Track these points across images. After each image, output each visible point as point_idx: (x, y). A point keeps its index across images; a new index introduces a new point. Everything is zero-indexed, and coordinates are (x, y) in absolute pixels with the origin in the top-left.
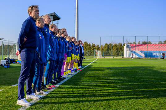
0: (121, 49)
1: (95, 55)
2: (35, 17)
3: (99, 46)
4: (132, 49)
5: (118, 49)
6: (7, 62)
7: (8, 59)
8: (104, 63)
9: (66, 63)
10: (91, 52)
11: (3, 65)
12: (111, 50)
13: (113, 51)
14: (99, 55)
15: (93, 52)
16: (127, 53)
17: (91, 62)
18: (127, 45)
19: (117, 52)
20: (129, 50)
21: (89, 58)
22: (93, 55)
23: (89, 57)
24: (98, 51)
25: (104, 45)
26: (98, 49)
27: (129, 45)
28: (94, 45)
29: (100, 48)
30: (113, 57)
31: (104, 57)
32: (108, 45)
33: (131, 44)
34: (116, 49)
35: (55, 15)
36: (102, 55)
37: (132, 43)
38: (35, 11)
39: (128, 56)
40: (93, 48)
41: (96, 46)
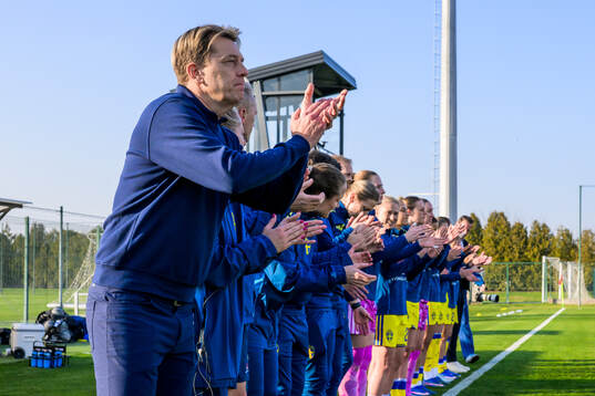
1: (551, 288)
3: (569, 236)
6: (52, 332)
7: (56, 317)
10: (529, 272)
11: (29, 353)
14: (574, 285)
15: (539, 269)
17: (526, 332)
21: (517, 304)
22: (537, 287)
23: (518, 297)
24: (565, 266)
26: (568, 252)
28: (542, 230)
29: (575, 247)
35: (324, 65)
36: (590, 288)
40: (536, 250)
41: (556, 235)
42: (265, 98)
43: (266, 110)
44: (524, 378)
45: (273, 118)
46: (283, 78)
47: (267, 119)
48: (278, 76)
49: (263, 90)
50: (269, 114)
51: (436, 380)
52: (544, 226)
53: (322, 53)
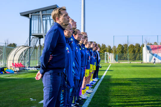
0: (139, 51)
2: (64, 24)
3: (110, 47)
4: (153, 52)
5: (135, 51)
8: (122, 71)
9: (84, 77)
12: (126, 52)
13: (129, 54)
15: (104, 55)
16: (146, 56)
17: (105, 70)
18: (147, 46)
19: (134, 55)
20: (150, 52)
24: (110, 54)
25: (117, 47)
26: (110, 51)
27: (149, 46)
28: (104, 46)
29: (111, 50)
30: (129, 62)
31: (118, 62)
32: (122, 46)
33: (151, 44)
34: (133, 52)
36: (115, 59)
37: (153, 43)
38: (64, 15)
39: (148, 61)
40: (103, 50)
41: (107, 47)
42: (43, 15)
43: (43, 18)
44: (111, 82)
45: (45, 20)
46: (47, 11)
47: (43, 20)
48: (46, 10)
49: (42, 13)
50: (43, 19)
51: (92, 83)
52: (105, 45)
53: (56, 5)
